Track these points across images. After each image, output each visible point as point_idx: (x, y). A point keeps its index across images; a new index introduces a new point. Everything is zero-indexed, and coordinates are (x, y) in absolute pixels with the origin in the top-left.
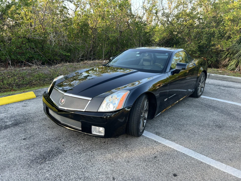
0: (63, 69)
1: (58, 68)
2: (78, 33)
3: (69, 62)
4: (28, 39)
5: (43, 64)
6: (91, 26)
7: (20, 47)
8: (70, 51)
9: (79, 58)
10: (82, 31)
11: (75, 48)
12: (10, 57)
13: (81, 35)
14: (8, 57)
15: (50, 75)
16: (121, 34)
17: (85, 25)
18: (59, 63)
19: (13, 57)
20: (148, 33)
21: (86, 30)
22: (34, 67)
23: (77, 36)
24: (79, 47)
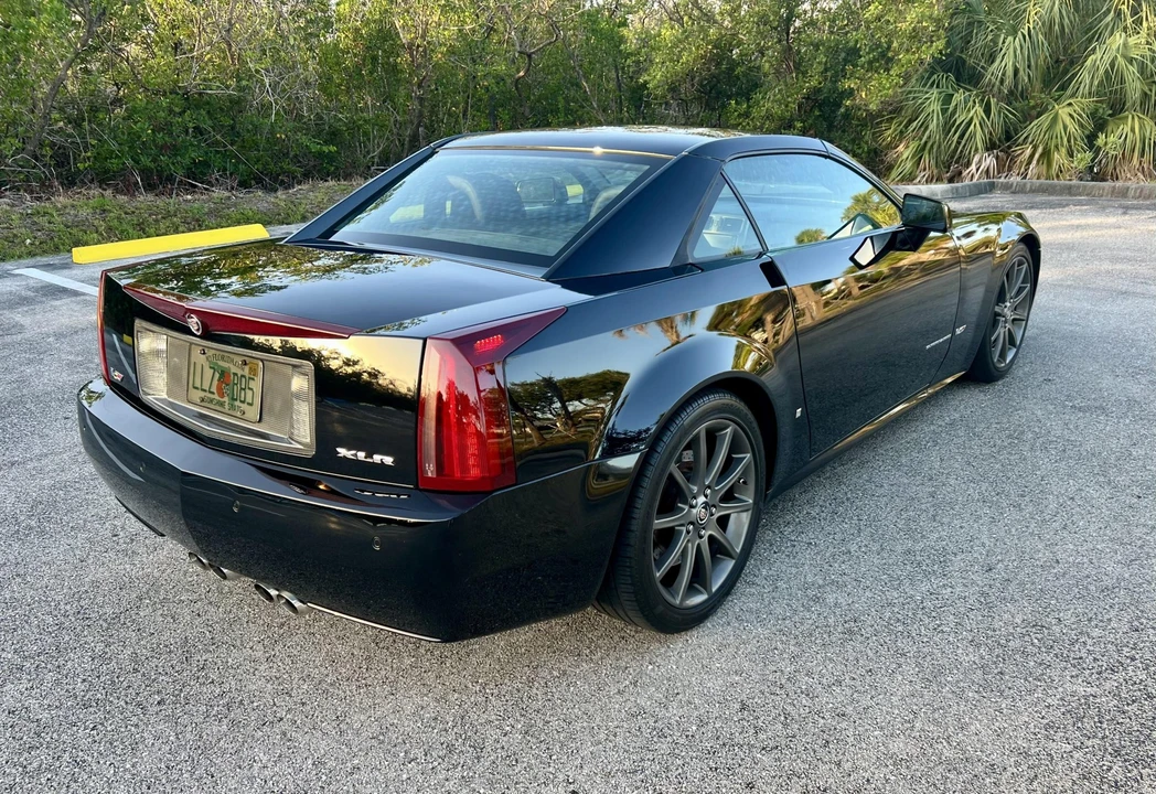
0: (316, 197)
1: (299, 196)
2: (358, 68)
3: (337, 177)
4: (186, 96)
5: (244, 185)
6: (405, 38)
7: (165, 127)
8: (333, 136)
9: (369, 167)
10: (374, 59)
11: (353, 127)
12: (137, 162)
13: (371, 73)
14: (129, 163)
15: (280, 214)
16: (530, 64)
17: (384, 36)
18: (299, 183)
19: (146, 161)
20: (631, 54)
21: (388, 54)
22: (218, 193)
23: (355, 79)
24: (365, 121)
